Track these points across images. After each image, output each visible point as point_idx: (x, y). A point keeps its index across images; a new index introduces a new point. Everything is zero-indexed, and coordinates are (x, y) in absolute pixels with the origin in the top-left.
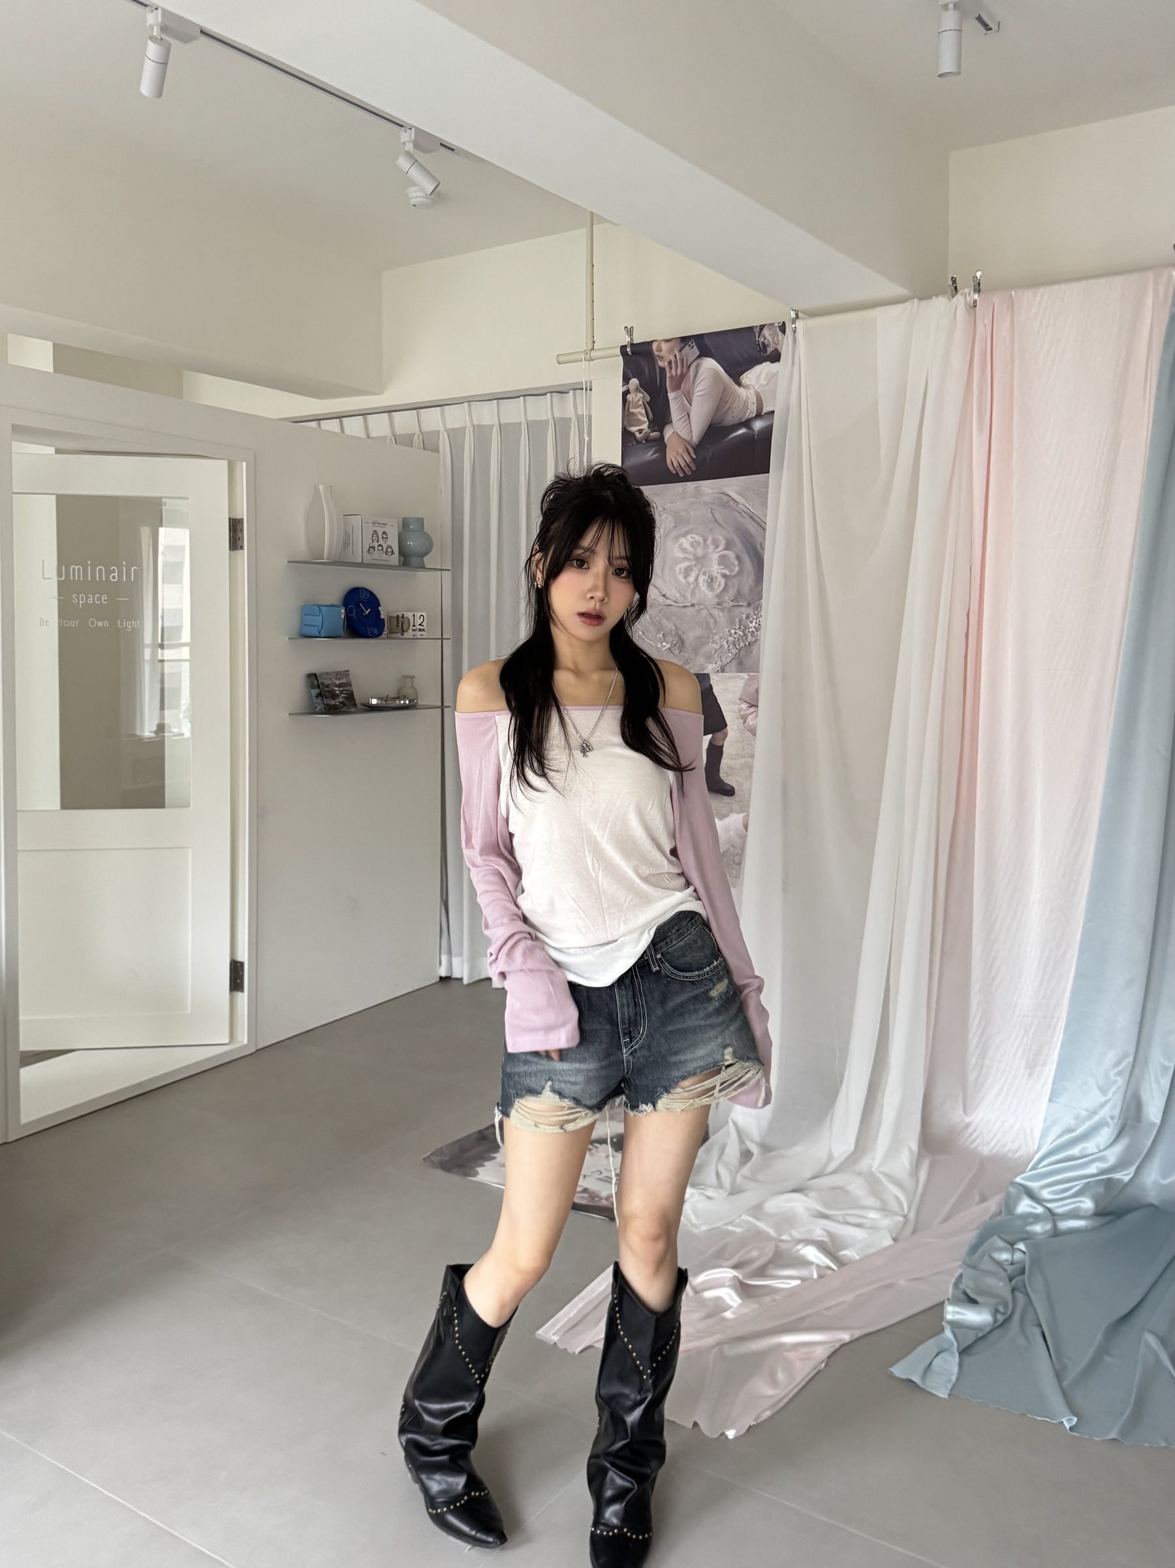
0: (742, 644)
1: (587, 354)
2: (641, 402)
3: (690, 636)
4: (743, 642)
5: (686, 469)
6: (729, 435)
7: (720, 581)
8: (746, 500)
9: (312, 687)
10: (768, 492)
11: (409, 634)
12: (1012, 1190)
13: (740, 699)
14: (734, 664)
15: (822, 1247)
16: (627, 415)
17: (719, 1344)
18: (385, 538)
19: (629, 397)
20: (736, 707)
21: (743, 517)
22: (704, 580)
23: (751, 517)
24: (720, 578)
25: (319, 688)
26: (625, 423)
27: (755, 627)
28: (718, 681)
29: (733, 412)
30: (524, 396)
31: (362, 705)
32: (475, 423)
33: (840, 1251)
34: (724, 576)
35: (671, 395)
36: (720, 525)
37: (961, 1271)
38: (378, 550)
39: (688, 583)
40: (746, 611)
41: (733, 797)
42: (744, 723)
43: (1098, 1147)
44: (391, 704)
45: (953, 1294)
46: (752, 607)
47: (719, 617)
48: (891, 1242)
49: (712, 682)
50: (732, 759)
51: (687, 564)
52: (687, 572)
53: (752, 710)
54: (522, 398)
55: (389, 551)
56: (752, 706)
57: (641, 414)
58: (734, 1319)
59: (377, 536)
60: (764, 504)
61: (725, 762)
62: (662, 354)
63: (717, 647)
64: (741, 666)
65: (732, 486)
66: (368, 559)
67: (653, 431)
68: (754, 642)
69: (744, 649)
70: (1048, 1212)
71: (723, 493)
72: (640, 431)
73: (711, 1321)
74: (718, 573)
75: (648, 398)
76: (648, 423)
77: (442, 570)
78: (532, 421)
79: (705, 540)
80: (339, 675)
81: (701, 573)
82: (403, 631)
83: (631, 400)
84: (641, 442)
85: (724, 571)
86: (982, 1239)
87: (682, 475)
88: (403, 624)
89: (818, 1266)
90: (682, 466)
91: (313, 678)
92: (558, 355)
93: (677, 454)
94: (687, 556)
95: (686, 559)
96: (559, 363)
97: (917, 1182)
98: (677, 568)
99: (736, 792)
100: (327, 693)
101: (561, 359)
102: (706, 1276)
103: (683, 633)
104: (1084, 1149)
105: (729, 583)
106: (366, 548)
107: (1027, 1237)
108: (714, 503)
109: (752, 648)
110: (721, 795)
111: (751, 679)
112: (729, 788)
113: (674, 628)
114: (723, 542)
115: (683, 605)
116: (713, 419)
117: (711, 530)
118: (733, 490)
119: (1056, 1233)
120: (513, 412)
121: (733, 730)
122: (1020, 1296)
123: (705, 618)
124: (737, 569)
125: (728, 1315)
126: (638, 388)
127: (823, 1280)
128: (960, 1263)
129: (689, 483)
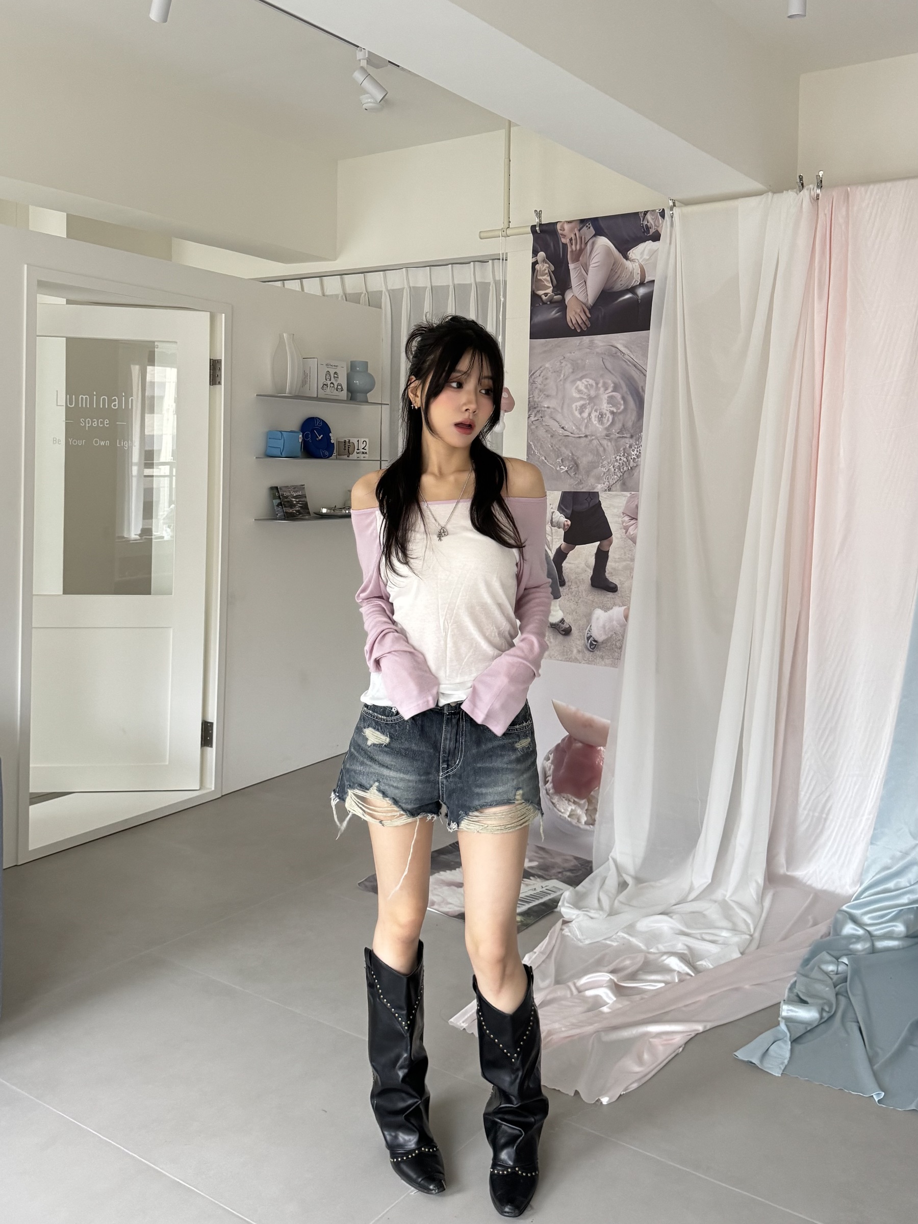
0: (625, 468)
1: (504, 231)
2: (547, 271)
3: (584, 462)
4: (627, 466)
5: (583, 326)
6: (618, 299)
7: (609, 417)
8: (631, 351)
9: (274, 497)
10: (648, 345)
11: (354, 456)
12: (839, 916)
13: (623, 513)
14: (618, 485)
15: (682, 958)
16: (535, 281)
17: (597, 1032)
18: (336, 378)
19: (537, 267)
20: (620, 519)
21: (628, 365)
22: (596, 416)
23: (635, 366)
24: (608, 414)
25: (280, 499)
26: (534, 287)
27: (636, 454)
28: (606, 498)
29: (621, 281)
30: (452, 264)
31: (315, 513)
32: (411, 285)
33: (697, 962)
34: (612, 413)
35: (571, 266)
36: (610, 372)
37: (795, 979)
38: (330, 386)
39: (582, 418)
40: (630, 441)
41: (616, 593)
42: (626, 533)
43: (909, 882)
44: (338, 513)
45: (789, 997)
46: (634, 438)
47: (607, 446)
48: (739, 955)
49: (601, 499)
50: (615, 562)
51: (582, 402)
52: (582, 409)
53: (633, 522)
54: (450, 265)
55: (339, 388)
56: (633, 519)
57: (547, 281)
58: (610, 1012)
59: (330, 376)
60: (645, 355)
61: (610, 565)
62: (566, 232)
63: (605, 470)
64: (625, 487)
65: (620, 340)
66: (322, 394)
67: (556, 295)
68: (636, 467)
69: (626, 472)
70: (867, 933)
71: (612, 346)
72: (546, 294)
73: (591, 1014)
74: (607, 410)
75: (553, 268)
76: (552, 288)
77: (381, 404)
78: (459, 284)
79: (597, 384)
80: (295, 488)
81: (593, 411)
82: (349, 454)
83: (539, 269)
84: (546, 304)
85: (612, 409)
86: (814, 953)
87: (579, 331)
88: (349, 447)
89: (679, 972)
90: (580, 323)
91: (274, 490)
92: (480, 232)
93: (576, 313)
94: (582, 396)
95: (582, 399)
96: (481, 239)
97: (763, 907)
98: (574, 406)
99: (618, 589)
100: (285, 503)
101: (483, 235)
102: (588, 979)
103: (578, 458)
104: (898, 882)
105: (616, 418)
106: (321, 385)
107: (850, 953)
108: (605, 354)
109: (634, 471)
110: (606, 591)
111: (632, 497)
112: (612, 586)
113: (570, 454)
114: (612, 385)
115: (578, 436)
116: (606, 284)
117: (602, 376)
118: (621, 344)
119: (873, 950)
120: (443, 277)
121: (617, 538)
122: (843, 1000)
123: (596, 446)
124: (622, 407)
125: (605, 1009)
126: (544, 259)
127: (682, 983)
128: (795, 972)
129: (584, 337)
